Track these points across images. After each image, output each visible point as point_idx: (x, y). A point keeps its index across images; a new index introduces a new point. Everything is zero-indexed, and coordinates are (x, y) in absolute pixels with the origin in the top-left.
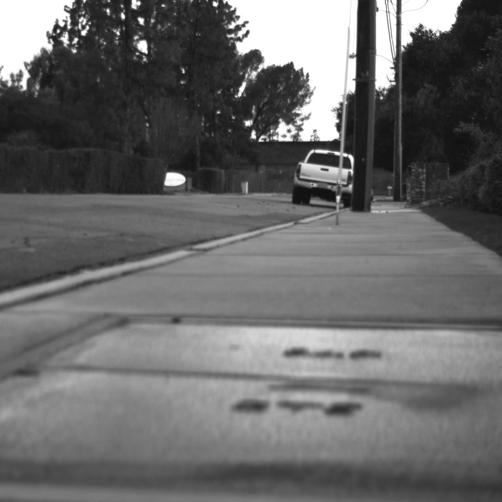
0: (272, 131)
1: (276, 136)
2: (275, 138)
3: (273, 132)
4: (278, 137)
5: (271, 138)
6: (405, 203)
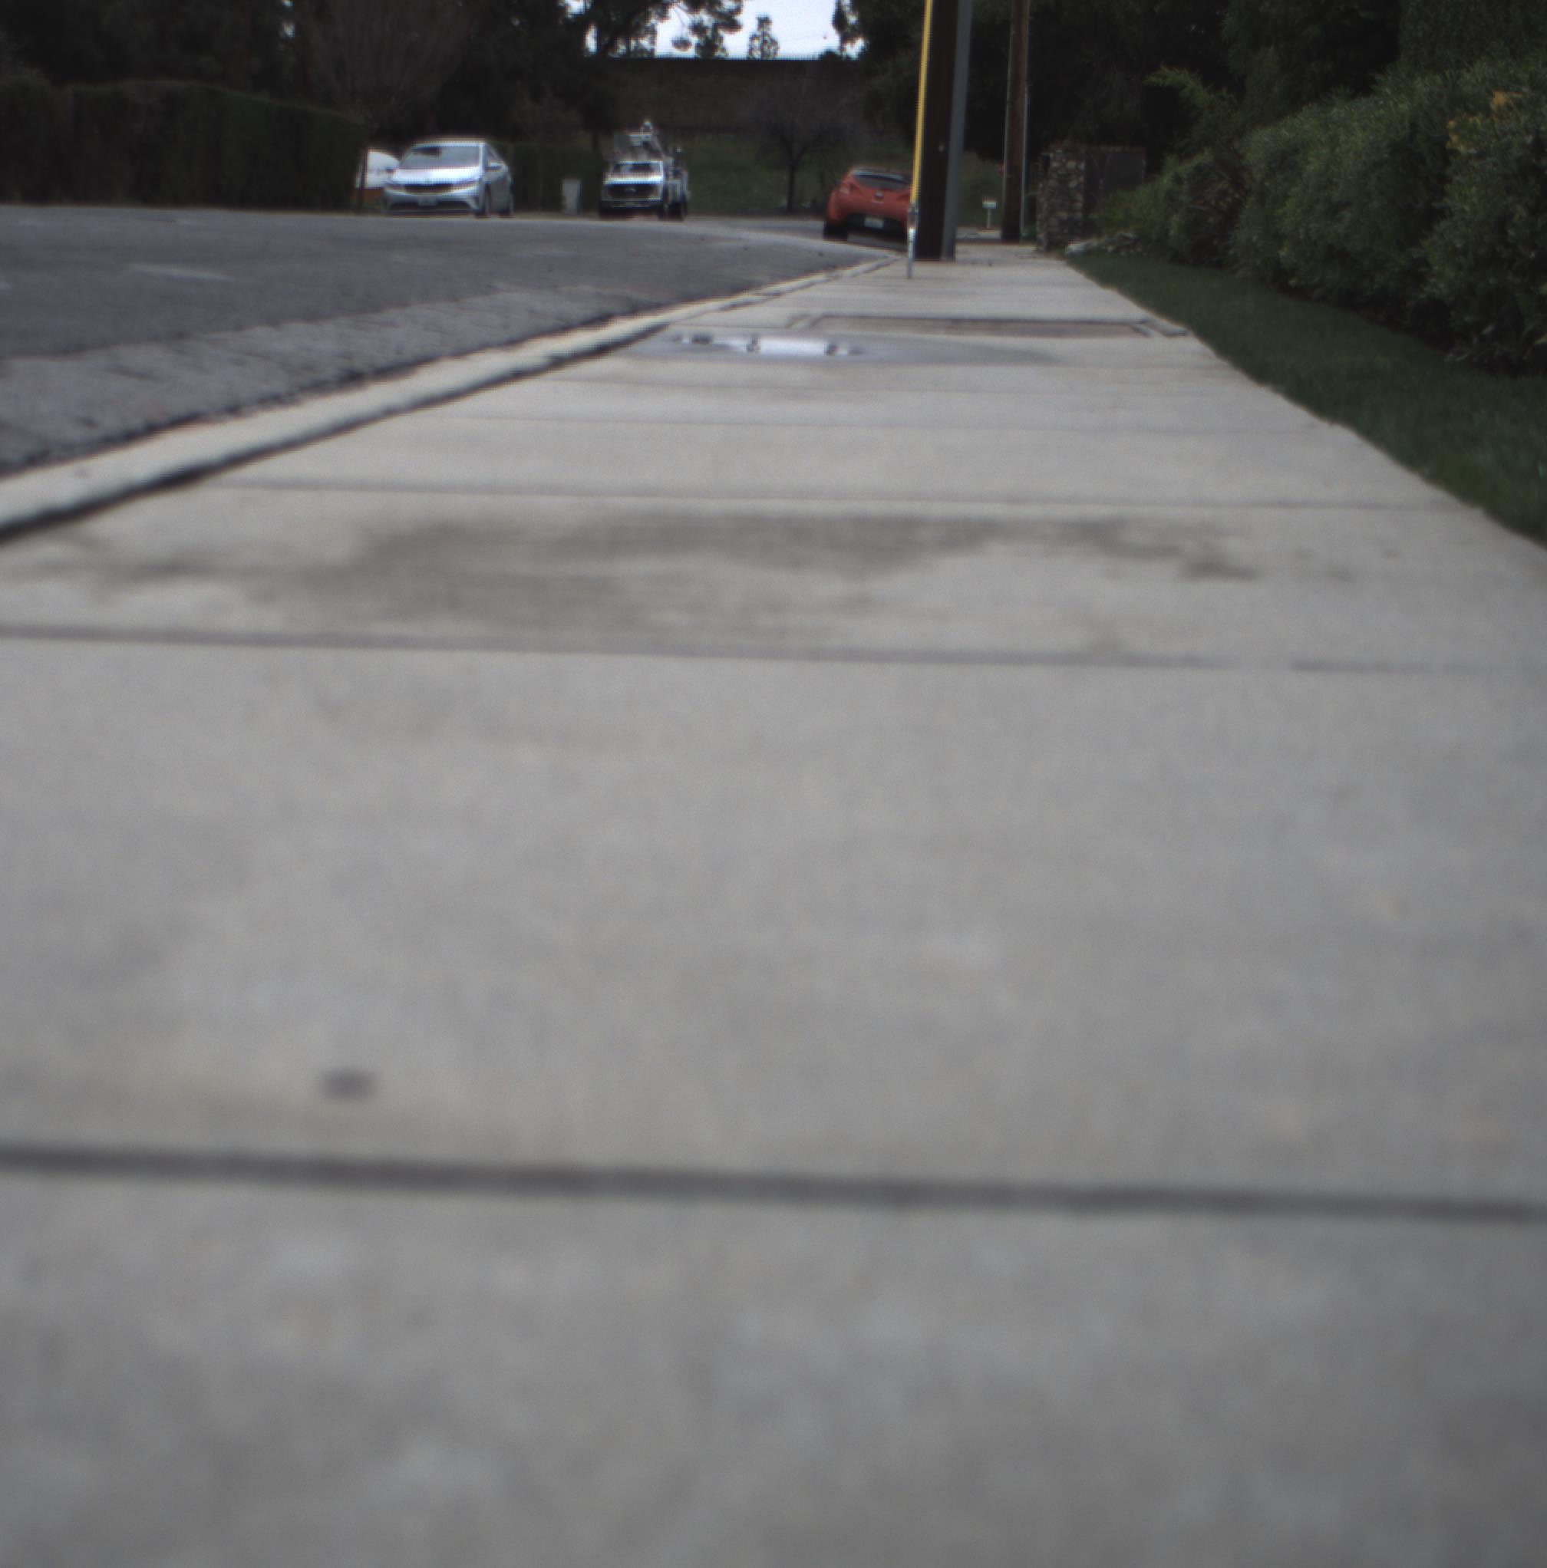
2: (645, 44)
5: (633, 45)
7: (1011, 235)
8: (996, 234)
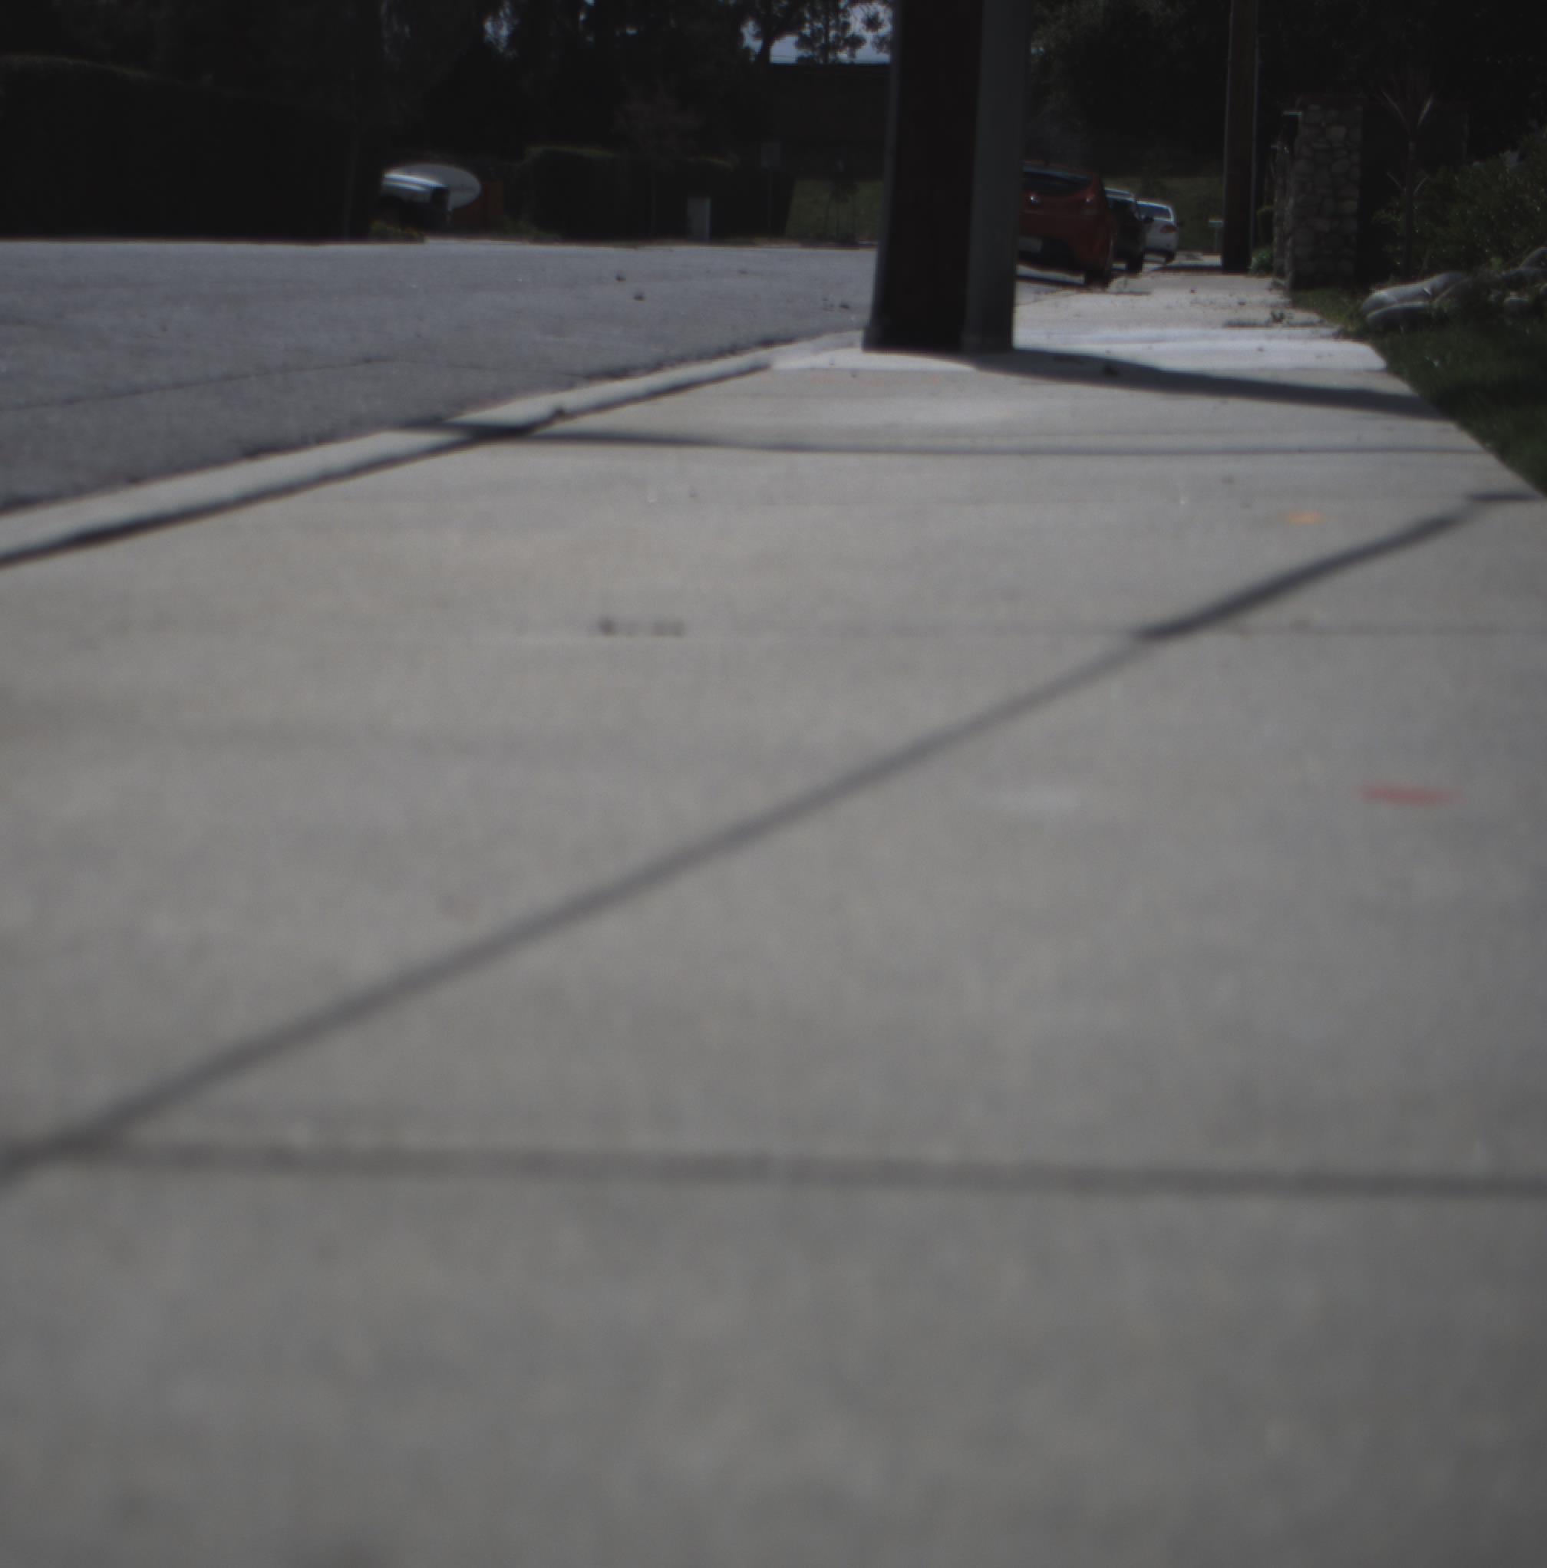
0: (832, 33)
1: (848, 49)
2: (843, 56)
3: (837, 37)
4: (852, 55)
5: (831, 57)
6: (1268, 281)
7: (1235, 264)
8: (1216, 260)
